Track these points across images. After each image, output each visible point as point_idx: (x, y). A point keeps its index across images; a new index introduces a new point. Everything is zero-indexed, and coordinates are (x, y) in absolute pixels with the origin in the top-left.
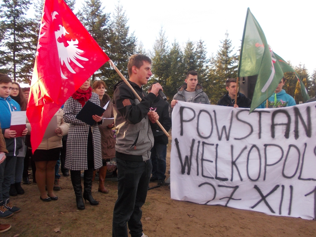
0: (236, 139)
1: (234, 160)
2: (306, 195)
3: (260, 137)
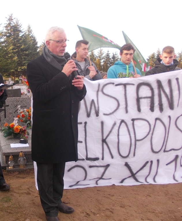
0: (105, 114)
1: (104, 137)
2: (167, 165)
3: (127, 112)
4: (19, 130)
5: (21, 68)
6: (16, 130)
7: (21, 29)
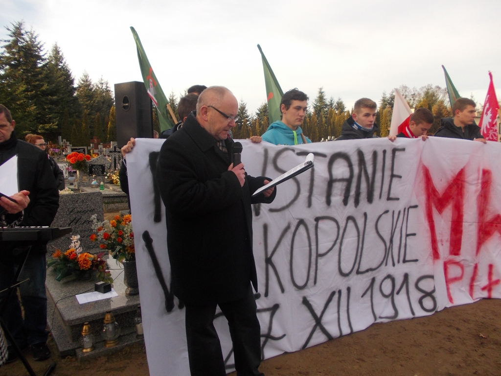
0: (271, 210)
2: (362, 296)
3: (310, 205)
4: (90, 263)
5: (43, 128)
6: (84, 263)
7: (41, 54)
